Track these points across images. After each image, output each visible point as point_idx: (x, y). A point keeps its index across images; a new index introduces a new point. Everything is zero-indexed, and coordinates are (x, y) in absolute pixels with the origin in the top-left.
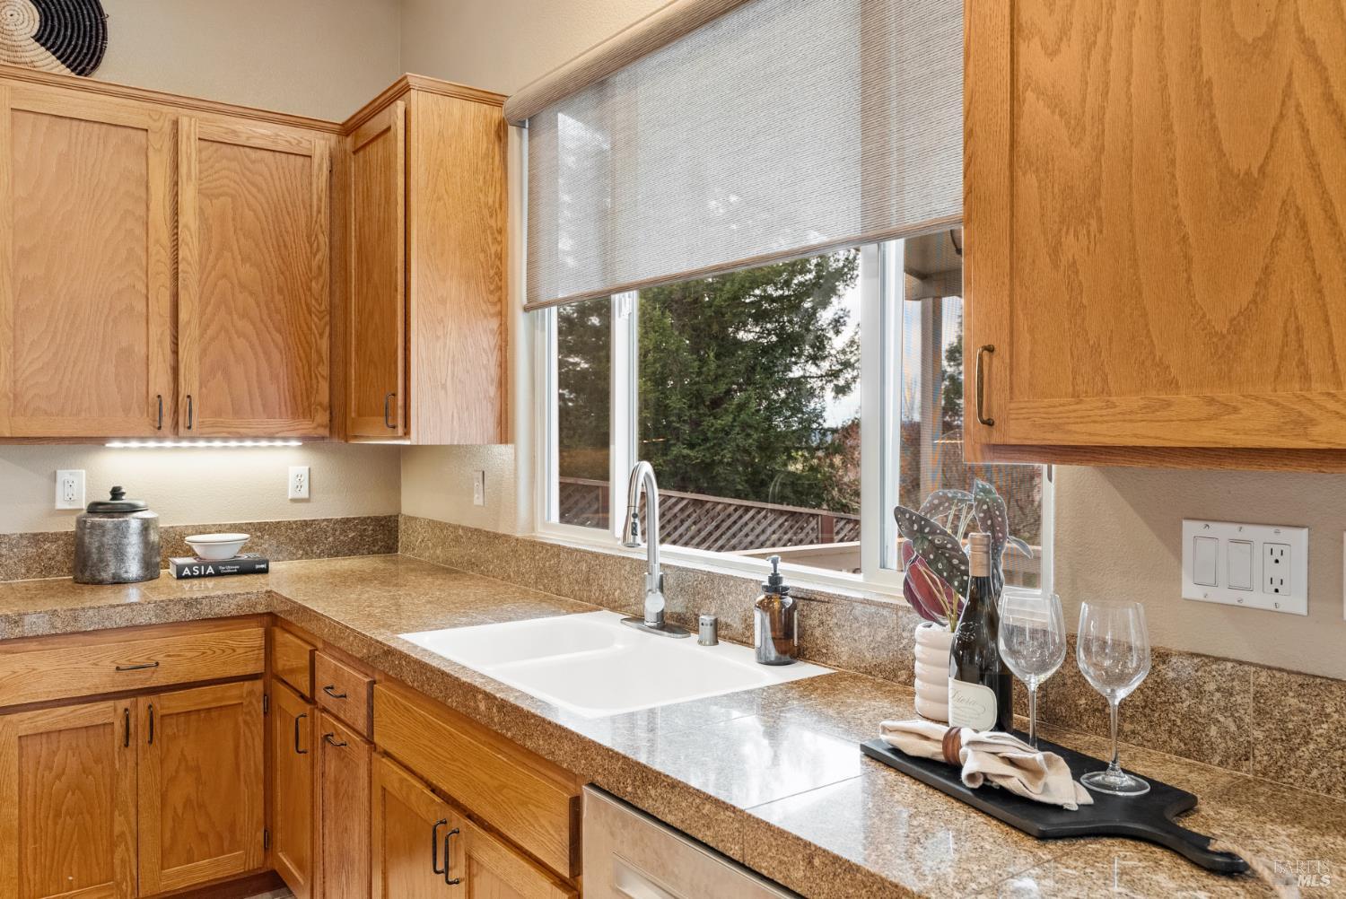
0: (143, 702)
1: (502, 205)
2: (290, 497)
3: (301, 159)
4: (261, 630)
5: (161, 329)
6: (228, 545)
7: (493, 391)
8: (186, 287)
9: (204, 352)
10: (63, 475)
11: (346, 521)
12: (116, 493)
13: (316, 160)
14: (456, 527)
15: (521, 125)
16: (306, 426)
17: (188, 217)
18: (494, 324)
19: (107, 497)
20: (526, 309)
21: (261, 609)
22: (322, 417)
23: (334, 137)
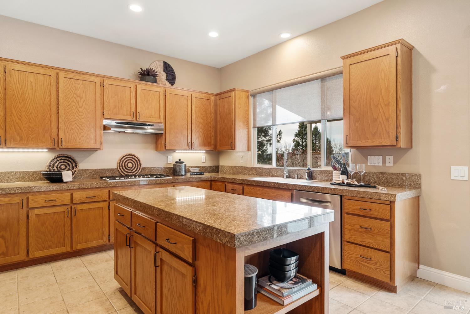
1: (248, 110)
2: (202, 161)
3: (209, 100)
4: (210, 183)
5: (190, 131)
6: (197, 170)
7: (247, 142)
8: (193, 124)
9: (196, 135)
11: (211, 166)
13: (212, 101)
14: (236, 167)
15: (252, 96)
16: (210, 148)
17: (193, 111)
18: (247, 130)
19: (178, 161)
20: (253, 128)
21: (210, 179)
22: (213, 147)
23: (214, 96)
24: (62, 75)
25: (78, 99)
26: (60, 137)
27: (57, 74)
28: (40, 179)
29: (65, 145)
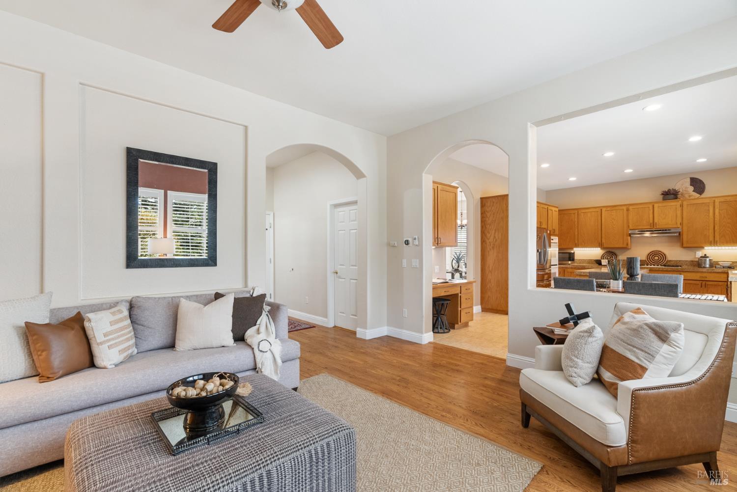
0: (704, 282)
6: (728, 264)
8: (717, 224)
9: (720, 234)
10: (697, 252)
12: (705, 255)
17: (717, 214)
24: (604, 210)
25: (613, 221)
26: (603, 242)
27: (601, 210)
28: (592, 263)
29: (605, 246)
